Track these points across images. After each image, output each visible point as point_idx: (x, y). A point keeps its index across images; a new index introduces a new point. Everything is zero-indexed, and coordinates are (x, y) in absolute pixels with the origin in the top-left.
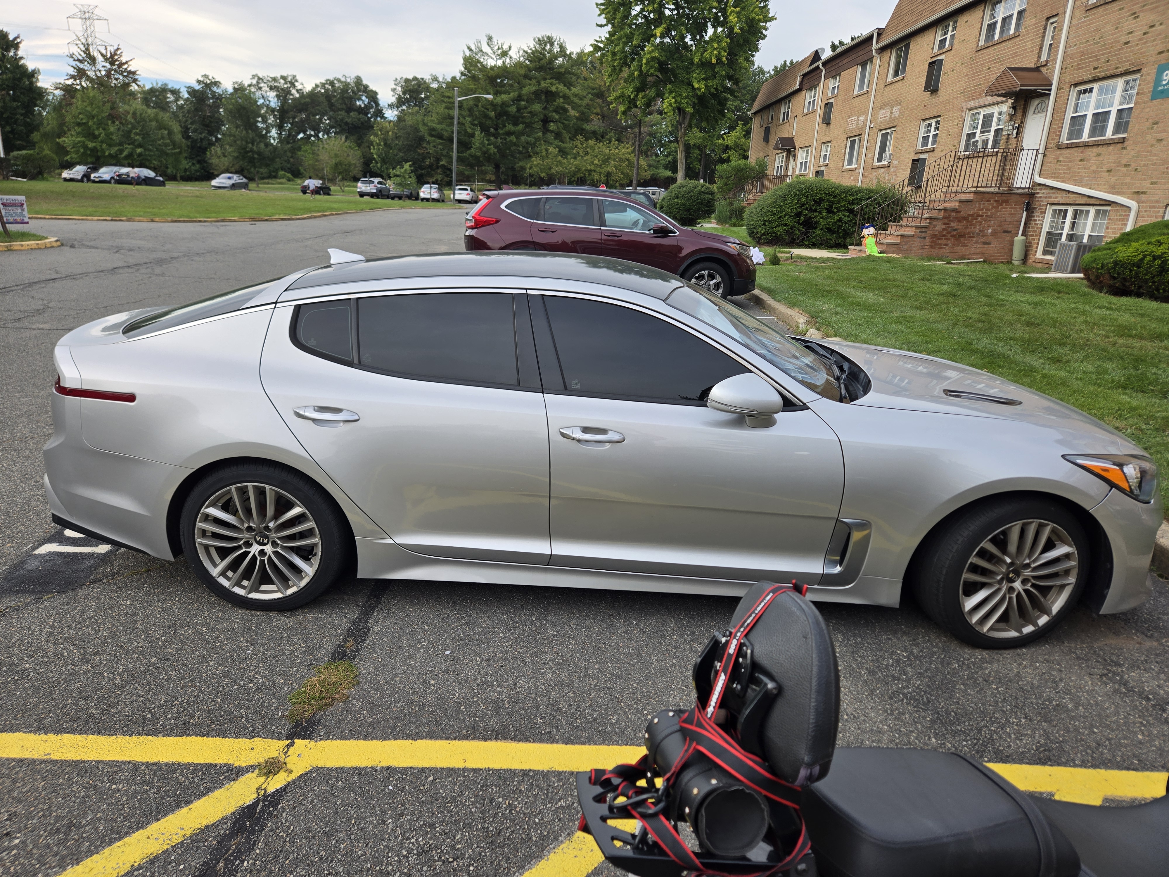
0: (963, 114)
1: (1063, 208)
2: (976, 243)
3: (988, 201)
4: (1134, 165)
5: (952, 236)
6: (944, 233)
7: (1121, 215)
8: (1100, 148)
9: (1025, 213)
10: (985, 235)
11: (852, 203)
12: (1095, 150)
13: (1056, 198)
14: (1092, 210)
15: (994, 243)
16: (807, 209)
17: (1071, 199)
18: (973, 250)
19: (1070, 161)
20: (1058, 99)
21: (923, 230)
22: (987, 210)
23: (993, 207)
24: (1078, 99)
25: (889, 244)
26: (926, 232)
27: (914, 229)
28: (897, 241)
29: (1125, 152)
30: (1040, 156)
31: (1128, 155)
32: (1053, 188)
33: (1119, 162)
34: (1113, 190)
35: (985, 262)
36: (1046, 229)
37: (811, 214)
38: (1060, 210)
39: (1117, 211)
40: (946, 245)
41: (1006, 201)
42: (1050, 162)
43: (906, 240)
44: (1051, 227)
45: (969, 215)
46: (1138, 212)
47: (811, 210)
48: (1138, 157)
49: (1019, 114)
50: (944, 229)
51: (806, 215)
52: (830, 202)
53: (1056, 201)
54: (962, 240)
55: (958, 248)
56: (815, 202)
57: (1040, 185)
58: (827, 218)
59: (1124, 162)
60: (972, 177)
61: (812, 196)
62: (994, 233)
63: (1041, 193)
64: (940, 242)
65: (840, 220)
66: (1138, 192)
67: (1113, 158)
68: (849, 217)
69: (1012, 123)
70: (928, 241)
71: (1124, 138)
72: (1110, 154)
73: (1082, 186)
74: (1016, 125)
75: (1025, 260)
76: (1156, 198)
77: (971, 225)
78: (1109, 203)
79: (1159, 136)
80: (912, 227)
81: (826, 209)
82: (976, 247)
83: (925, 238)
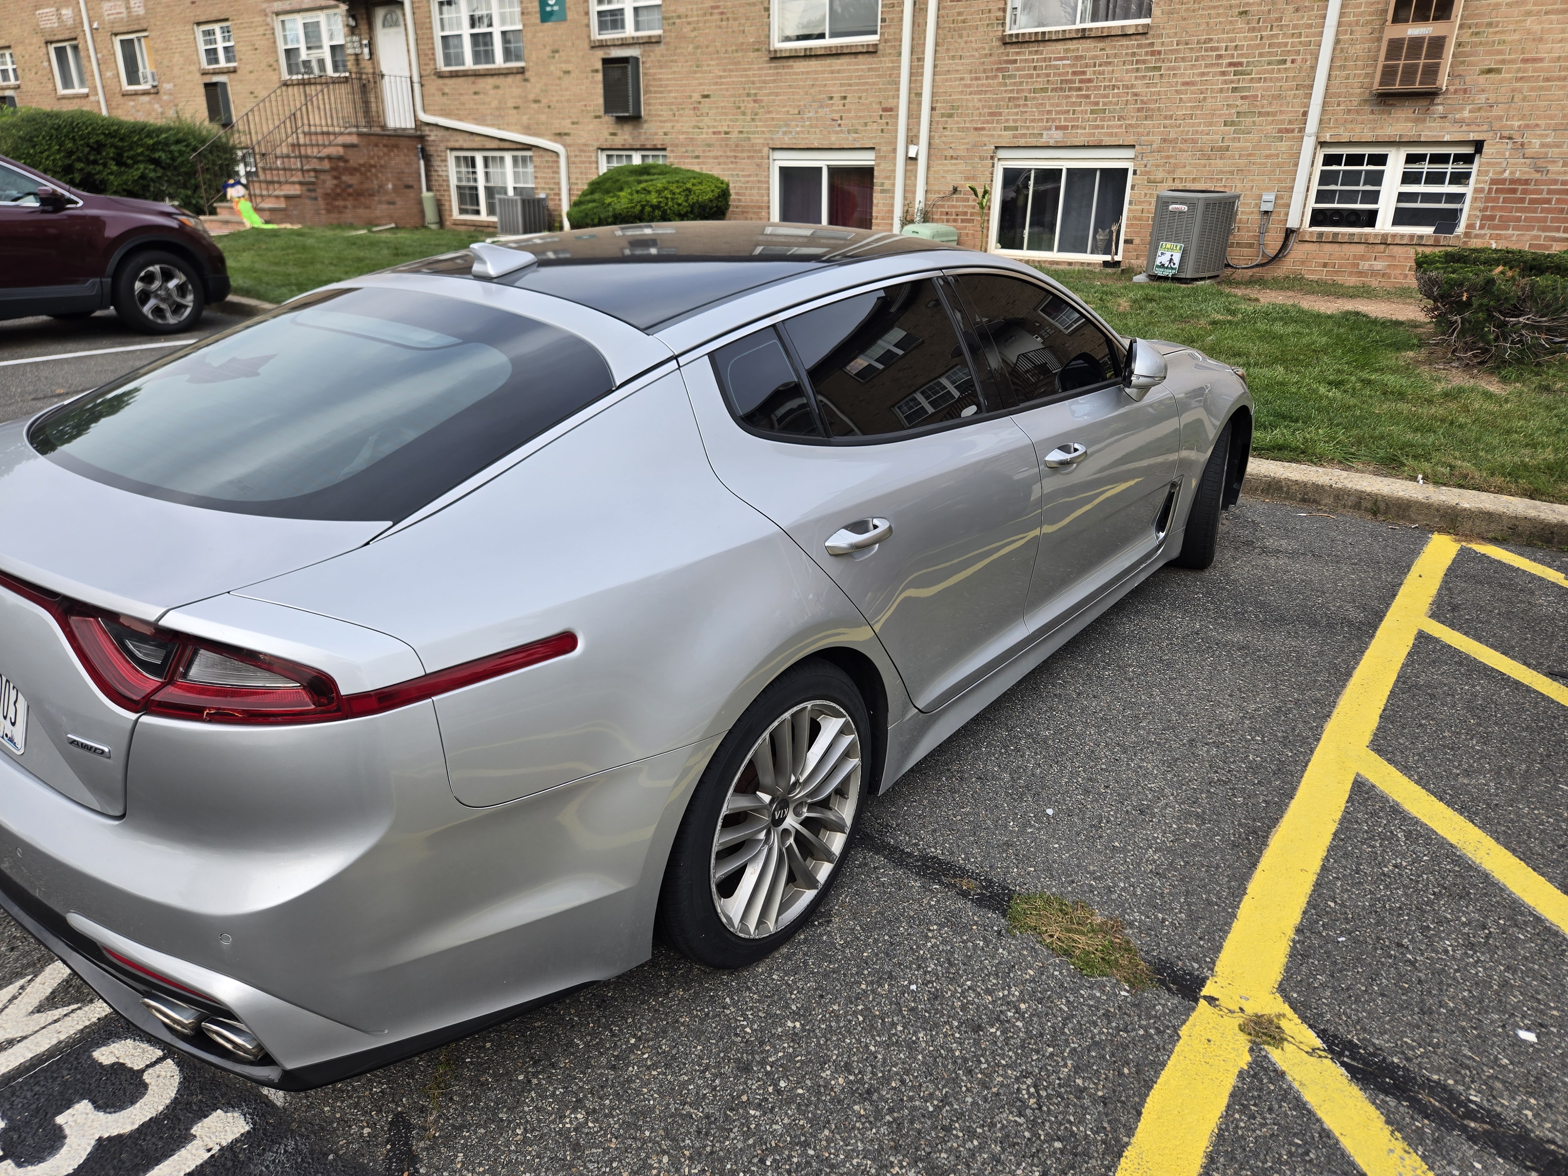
0: (269, 19)
1: (469, 154)
2: (380, 202)
3: (376, 145)
4: (544, 101)
5: (350, 195)
6: (338, 190)
7: (547, 161)
8: (495, 78)
9: (422, 163)
10: (386, 192)
11: (153, 148)
12: (490, 81)
13: (457, 141)
14: (508, 157)
15: (400, 202)
16: (79, 160)
17: (477, 142)
18: (378, 213)
19: (461, 94)
20: (417, 11)
21: (311, 187)
22: (379, 158)
23: (385, 154)
24: (441, 13)
25: (271, 210)
26: (314, 190)
27: (297, 187)
28: (282, 204)
29: (528, 85)
30: (417, 87)
31: (535, 87)
32: (447, 129)
33: (526, 97)
34: (527, 130)
35: (397, 228)
36: (453, 182)
37: (90, 168)
38: (466, 158)
39: (541, 156)
40: (345, 207)
41: (396, 146)
42: (433, 95)
43: (293, 202)
44: (460, 179)
45: (360, 165)
46: (568, 157)
47: (89, 162)
48: (546, 91)
49: (364, 27)
50: (336, 186)
51: (82, 170)
52: (116, 147)
53: (457, 145)
54: (362, 199)
55: (361, 211)
56: (92, 149)
57: (428, 124)
58: (121, 174)
59: (531, 97)
60: (316, 111)
61: (82, 138)
62: (395, 189)
63: (433, 136)
64: (337, 203)
65: (143, 177)
66: (560, 134)
67: (516, 91)
68: (155, 170)
69: (356, 38)
70: (321, 203)
71: (523, 68)
72: (510, 87)
73: (487, 125)
74: (365, 42)
75: (441, 222)
76: (582, 141)
77: (367, 178)
78: (529, 147)
79: (565, 67)
80: (293, 183)
81: (113, 159)
82: (381, 209)
83: (316, 199)
